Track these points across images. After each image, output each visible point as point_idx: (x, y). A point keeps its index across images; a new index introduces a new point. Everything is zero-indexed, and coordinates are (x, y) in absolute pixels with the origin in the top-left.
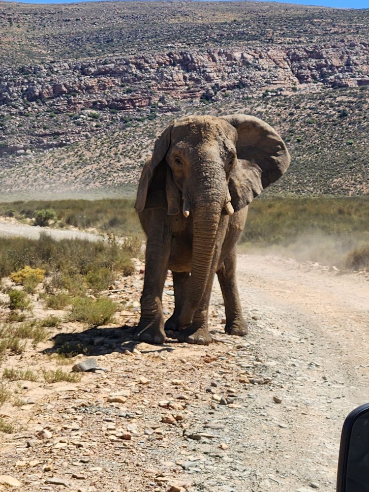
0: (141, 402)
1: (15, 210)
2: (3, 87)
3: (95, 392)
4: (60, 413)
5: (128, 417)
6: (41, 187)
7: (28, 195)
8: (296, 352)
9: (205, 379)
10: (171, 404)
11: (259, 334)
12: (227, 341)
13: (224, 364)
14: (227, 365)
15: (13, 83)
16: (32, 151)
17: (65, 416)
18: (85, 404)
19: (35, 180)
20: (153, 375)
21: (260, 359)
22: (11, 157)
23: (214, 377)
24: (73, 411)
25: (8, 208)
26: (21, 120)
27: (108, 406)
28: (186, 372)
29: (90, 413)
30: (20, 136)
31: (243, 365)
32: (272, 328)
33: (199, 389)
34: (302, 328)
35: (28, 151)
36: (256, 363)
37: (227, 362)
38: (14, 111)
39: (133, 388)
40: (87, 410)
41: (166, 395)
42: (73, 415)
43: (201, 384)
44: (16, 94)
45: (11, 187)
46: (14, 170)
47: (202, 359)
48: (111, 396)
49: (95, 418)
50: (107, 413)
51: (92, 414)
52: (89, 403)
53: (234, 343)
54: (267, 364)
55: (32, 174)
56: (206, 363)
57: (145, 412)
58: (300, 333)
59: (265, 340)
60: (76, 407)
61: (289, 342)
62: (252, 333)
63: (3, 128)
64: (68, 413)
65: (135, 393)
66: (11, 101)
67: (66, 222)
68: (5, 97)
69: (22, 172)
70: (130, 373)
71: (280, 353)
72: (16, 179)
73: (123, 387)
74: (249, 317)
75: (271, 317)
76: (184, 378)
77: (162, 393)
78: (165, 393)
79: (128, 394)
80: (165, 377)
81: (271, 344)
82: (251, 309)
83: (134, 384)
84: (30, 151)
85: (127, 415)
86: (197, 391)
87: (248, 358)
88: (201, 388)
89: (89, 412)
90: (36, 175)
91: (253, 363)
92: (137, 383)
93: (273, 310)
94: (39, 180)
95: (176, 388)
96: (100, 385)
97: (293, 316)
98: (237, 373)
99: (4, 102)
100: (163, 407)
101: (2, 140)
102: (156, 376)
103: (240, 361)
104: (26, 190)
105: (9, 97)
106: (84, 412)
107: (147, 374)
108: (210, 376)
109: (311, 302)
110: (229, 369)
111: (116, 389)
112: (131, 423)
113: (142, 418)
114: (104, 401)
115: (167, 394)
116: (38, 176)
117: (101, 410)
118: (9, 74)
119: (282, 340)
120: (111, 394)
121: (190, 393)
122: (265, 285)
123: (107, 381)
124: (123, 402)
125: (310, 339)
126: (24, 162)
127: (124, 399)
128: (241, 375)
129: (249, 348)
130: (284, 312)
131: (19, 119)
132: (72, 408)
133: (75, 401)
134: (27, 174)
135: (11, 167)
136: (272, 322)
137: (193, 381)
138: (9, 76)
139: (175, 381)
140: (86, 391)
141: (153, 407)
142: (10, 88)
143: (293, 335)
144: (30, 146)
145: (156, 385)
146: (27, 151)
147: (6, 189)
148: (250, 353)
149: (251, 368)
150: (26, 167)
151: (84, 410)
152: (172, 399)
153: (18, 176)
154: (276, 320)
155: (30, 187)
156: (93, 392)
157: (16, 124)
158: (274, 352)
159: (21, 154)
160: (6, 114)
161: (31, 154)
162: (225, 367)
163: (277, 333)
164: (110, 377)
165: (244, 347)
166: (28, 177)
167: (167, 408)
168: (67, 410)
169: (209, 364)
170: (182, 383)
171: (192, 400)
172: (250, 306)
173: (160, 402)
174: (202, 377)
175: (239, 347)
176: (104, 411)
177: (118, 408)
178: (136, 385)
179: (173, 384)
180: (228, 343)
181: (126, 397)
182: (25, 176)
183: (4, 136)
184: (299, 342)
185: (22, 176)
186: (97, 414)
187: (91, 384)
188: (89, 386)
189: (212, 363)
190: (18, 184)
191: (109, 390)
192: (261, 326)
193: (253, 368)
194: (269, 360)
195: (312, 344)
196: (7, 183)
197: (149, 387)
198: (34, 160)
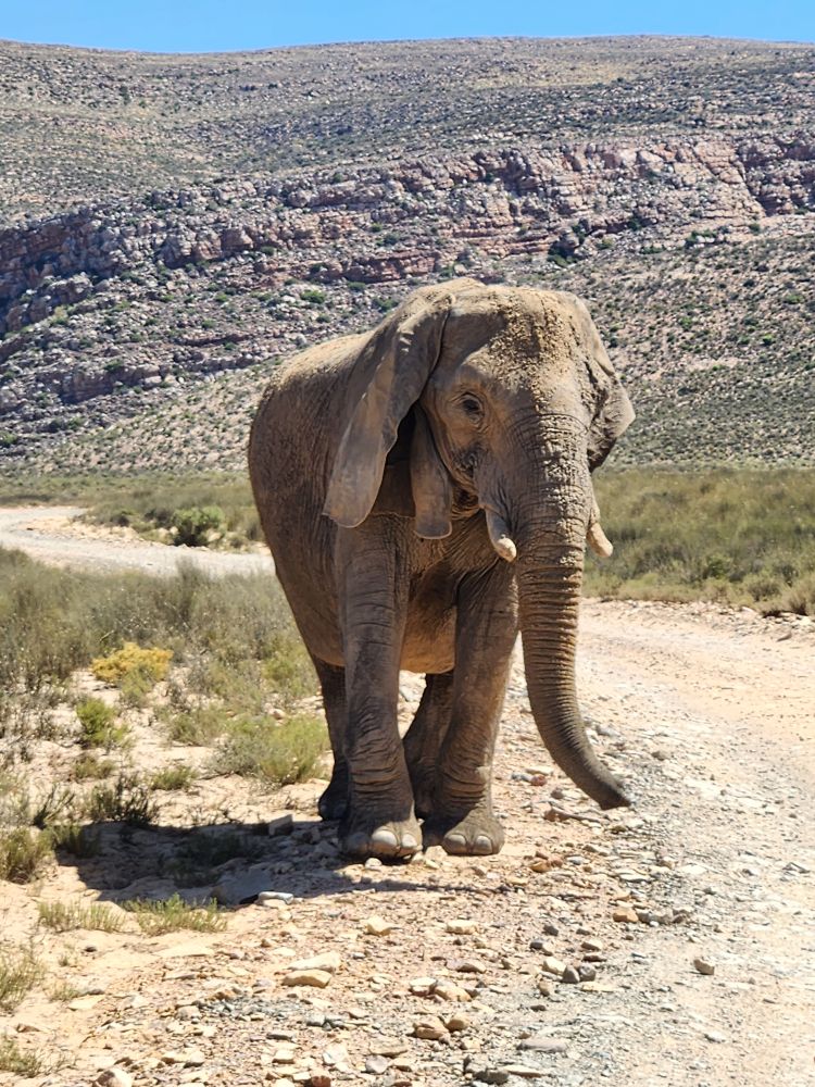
0: (367, 983)
1: (133, 511)
2: (111, 239)
3: (256, 959)
4: (163, 1017)
5: (329, 1027)
6: (200, 457)
7: (170, 475)
8: (753, 838)
9: (529, 915)
10: (439, 988)
11: (668, 795)
12: (589, 816)
13: (581, 875)
14: (586, 877)
15: (132, 228)
16: (177, 379)
17: (175, 1026)
18: (226, 994)
19: (186, 443)
20: (403, 911)
21: (666, 859)
22: (131, 392)
23: (552, 909)
24: (194, 1011)
25: (117, 507)
26: (151, 311)
27: (283, 994)
28: (484, 898)
29: (236, 1018)
30: (150, 346)
31: (623, 877)
32: (700, 777)
33: (512, 944)
34: (772, 775)
35: (169, 378)
36: (655, 869)
37: (587, 870)
38: (135, 290)
39: (351, 947)
40: (230, 1010)
41: (431, 962)
42: (194, 1023)
43: (519, 929)
44: (139, 254)
45: (133, 459)
46: (138, 422)
47: (526, 863)
48: (294, 970)
49: (248, 1029)
50: (278, 1017)
51: (241, 1019)
52: (235, 991)
53: (606, 821)
54: (683, 870)
55: (179, 429)
56: (535, 874)
57: (374, 1011)
58: (765, 787)
59: (681, 810)
60: (203, 1001)
61: (740, 813)
62: (651, 794)
63: (112, 329)
64: (182, 1019)
65: (355, 958)
66: (130, 268)
67: (247, 536)
68: (116, 260)
69: (157, 425)
70: (349, 906)
71: (714, 843)
72: (144, 440)
73: (327, 944)
74: (644, 754)
75: (698, 750)
76: (479, 915)
77: (422, 958)
78: (428, 956)
79: (336, 964)
80: (432, 913)
81: (696, 819)
82: (653, 733)
83: (353, 934)
84: (174, 377)
85: (327, 1021)
86: (510, 948)
87: (639, 857)
88: (518, 941)
89: (234, 1014)
90: (188, 431)
91: (650, 870)
92: (361, 933)
93: (704, 733)
94: (194, 442)
95: (457, 943)
96: (269, 940)
97: (749, 747)
98: (609, 897)
99: (113, 271)
100: (420, 994)
101: (111, 356)
102: (410, 911)
103: (617, 867)
104: (165, 464)
105: (125, 260)
106: (221, 1015)
107: (389, 908)
108: (543, 907)
109: (792, 711)
110: (590, 887)
111: (308, 950)
112: (337, 1041)
113: (365, 1027)
114: (274, 984)
115: (434, 959)
116: (192, 432)
117: (264, 1009)
118: (123, 210)
119: (723, 809)
120: (293, 965)
121: (491, 954)
122: (687, 672)
123: (291, 928)
124: (322, 986)
125: (787, 803)
126: (161, 402)
127: (324, 977)
128: (619, 902)
129: (640, 831)
130: (729, 738)
131: (147, 308)
132: (193, 1004)
133: (205, 984)
134: (168, 429)
135: (133, 415)
136: (698, 764)
137: (501, 922)
138: (123, 214)
139: (454, 924)
140: (233, 957)
141: (396, 997)
142: (126, 241)
143: (749, 794)
144: (174, 366)
145: (407, 936)
146: (167, 379)
147: (123, 464)
148: (642, 845)
149: (643, 883)
150: (164, 413)
151: (221, 1008)
152: (445, 972)
153: (148, 434)
154: (709, 757)
155: (174, 459)
156: (252, 958)
157: (141, 318)
158: (700, 840)
159: (155, 385)
160: (118, 297)
161: (175, 385)
162: (581, 883)
163: (709, 791)
164: (299, 917)
165: (630, 829)
166: (170, 435)
167: (431, 999)
168: (180, 1010)
169: (544, 876)
170: (472, 930)
171: (495, 971)
172: (650, 724)
173: (413, 983)
174: (522, 911)
175: (617, 831)
176: (271, 1010)
177: (308, 1003)
178: (359, 936)
179: (450, 931)
180: (591, 821)
181: (330, 970)
182: (164, 433)
183: (116, 348)
184: (762, 811)
185: (157, 434)
186: (253, 1020)
187: (251, 936)
188: (244, 944)
189: (550, 873)
190: (147, 453)
191: (291, 953)
192: (674, 776)
193: (650, 883)
194: (688, 860)
195: (793, 816)
196: (123, 451)
197: (390, 943)
198: (182, 398)
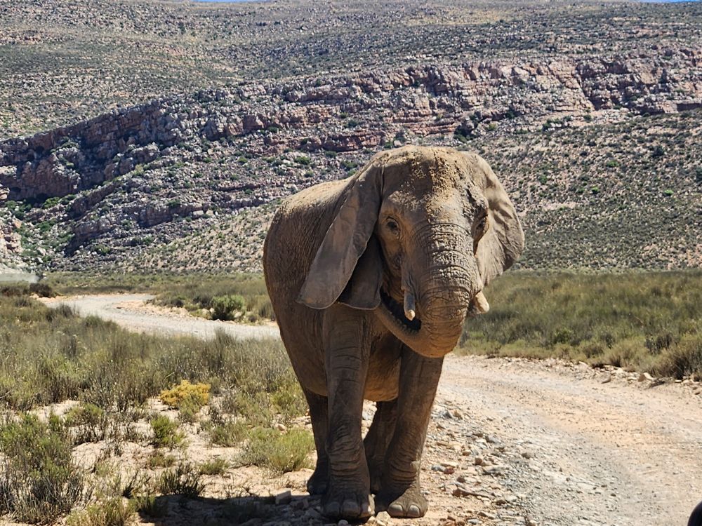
1: (185, 297)
2: (172, 121)
6: (229, 264)
7: (209, 275)
8: (588, 509)
11: (533, 481)
12: (482, 493)
15: (186, 114)
16: (214, 213)
19: (220, 255)
21: (531, 521)
22: (184, 221)
25: (175, 295)
26: (197, 168)
30: (197, 191)
32: (553, 470)
34: (599, 469)
35: (209, 212)
38: (187, 155)
44: (190, 131)
45: (185, 264)
46: (189, 240)
47: (442, 523)
53: (493, 497)
55: (214, 245)
58: (595, 477)
59: (541, 491)
61: (579, 492)
62: (521, 480)
63: (172, 180)
66: (184, 140)
67: (259, 314)
68: (175, 135)
69: (201, 242)
71: (563, 512)
74: (517, 454)
75: (551, 452)
81: (550, 496)
82: (522, 441)
84: (212, 212)
87: (514, 520)
90: (221, 247)
93: (555, 441)
94: (225, 254)
97: (584, 451)
99: (173, 142)
101: (171, 197)
104: (206, 268)
105: (181, 135)
109: (612, 428)
116: (223, 247)
118: (180, 102)
119: (568, 490)
122: (544, 403)
125: (610, 487)
126: (203, 228)
129: (515, 503)
130: (571, 444)
134: (207, 245)
135: (185, 236)
136: (552, 461)
138: (180, 105)
142: (182, 122)
143: (585, 480)
144: (212, 204)
146: (207, 213)
147: (178, 267)
148: (516, 513)
150: (205, 235)
153: (195, 248)
154: (559, 457)
155: (212, 265)
157: (191, 173)
158: (554, 510)
159: (199, 217)
160: (176, 159)
161: (212, 216)
163: (559, 478)
165: (508, 502)
166: (209, 249)
172: (520, 436)
175: (500, 503)
180: (483, 496)
182: (205, 248)
183: (174, 192)
184: (593, 492)
185: (201, 248)
190: (194, 260)
192: (536, 468)
194: (545, 522)
195: (613, 495)
196: (178, 259)
198: (217, 224)
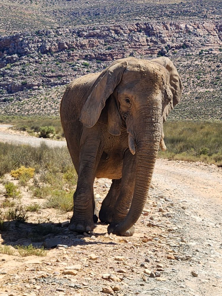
0: (89, 275)
1: (27, 127)
2: (25, 44)
3: (55, 265)
4: (24, 282)
5: (76, 288)
6: (49, 111)
7: (40, 117)
8: (212, 235)
9: (141, 255)
10: (111, 277)
11: (186, 220)
12: (161, 225)
13: (157, 243)
14: (159, 244)
15: (31, 41)
16: (43, 88)
17: (28, 285)
18: (44, 276)
19: (45, 107)
20: (102, 252)
21: (184, 240)
22: (29, 91)
23: (148, 254)
24: (34, 281)
25: (22, 125)
27: (62, 277)
28: (127, 249)
29: (47, 284)
30: (35, 77)
31: (170, 245)
32: (196, 215)
34: (218, 215)
35: (41, 87)
36: (181, 243)
37: (160, 242)
38: (31, 60)
39: (85, 263)
40: (45, 281)
41: (109, 269)
42: (34, 285)
43: (137, 260)
44: (33, 49)
45: (28, 111)
46: (31, 100)
47: (141, 239)
48: (66, 269)
49: (51, 287)
50: (60, 284)
51: (48, 284)
52: (47, 275)
53: (166, 227)
54: (190, 244)
55: (43, 103)
56: (143, 243)
57: (91, 283)
58: (216, 219)
59: (190, 225)
60: (37, 278)
61: (208, 227)
62: (181, 219)
63: (24, 72)
64: (30, 283)
65: (86, 266)
66: (30, 53)
67: (62, 136)
68: (26, 50)
69: (36, 101)
70: (85, 250)
71: (199, 236)
72: (32, 106)
73: (77, 262)
74: (179, 207)
75: (196, 207)
76: (125, 255)
77: (106, 267)
78: (108, 267)
79: (79, 268)
80: (111, 254)
81: (194, 228)
82: (182, 201)
83: (85, 259)
85: (75, 286)
86: (134, 265)
87: (176, 239)
88: (137, 263)
89: (47, 282)
90: (46, 103)
91: (179, 243)
92: (88, 259)
93: (198, 201)
94: (47, 107)
95: (118, 263)
96: (59, 260)
97: (212, 207)
98: (166, 251)
99: (25, 54)
100: (105, 279)
101: (23, 80)
102: (104, 253)
103: (169, 242)
104: (38, 113)
105: (29, 51)
106: (42, 283)
107: (97, 251)
108: (145, 253)
110: (160, 248)
111: (71, 263)
112: (78, 293)
113: (87, 289)
114: (60, 273)
115: (110, 268)
116: (47, 104)
117: (56, 281)
118: (29, 35)
119: (203, 225)
120: (66, 268)
121: (128, 267)
122: (194, 183)
123: (66, 256)
124: (75, 275)
126: (38, 94)
127: (75, 272)
128: (169, 253)
129: (177, 231)
130: (206, 203)
131: (35, 66)
132: (34, 279)
133: (38, 272)
134: (39, 103)
135: (29, 98)
136: (196, 211)
137: (132, 257)
138: (29, 37)
139: (117, 257)
140: (48, 265)
141: (98, 279)
142: (29, 45)
143: (211, 221)
144: (42, 84)
145: (102, 260)
146: (40, 87)
147: (25, 112)
148: (177, 235)
149: (177, 247)
150: (39, 98)
151: (42, 280)
152: (113, 272)
153: (33, 104)
154: (199, 209)
155: (41, 112)
156: (54, 265)
157: (33, 69)
158: (195, 235)
159: (36, 89)
160: (26, 62)
161: (42, 90)
162: (157, 246)
163: (199, 219)
164: (69, 253)
165: (174, 230)
167: (108, 280)
168: (30, 280)
169: (146, 243)
170: (123, 259)
171: (129, 273)
172: (181, 198)
173: (103, 275)
174: (139, 254)
175: (169, 230)
176: (58, 281)
177: (70, 280)
178: (87, 260)
179: (116, 259)
180: (162, 227)
181: (77, 270)
182: (38, 104)
183: (25, 77)
184: (215, 226)
185: (36, 104)
186: (52, 284)
187: (54, 258)
188: (51, 260)
189: (148, 243)
190: (33, 109)
191: (66, 264)
192: (188, 214)
193: (179, 247)
194: (191, 241)
196: (25, 108)
197: (97, 262)
198: (44, 93)
